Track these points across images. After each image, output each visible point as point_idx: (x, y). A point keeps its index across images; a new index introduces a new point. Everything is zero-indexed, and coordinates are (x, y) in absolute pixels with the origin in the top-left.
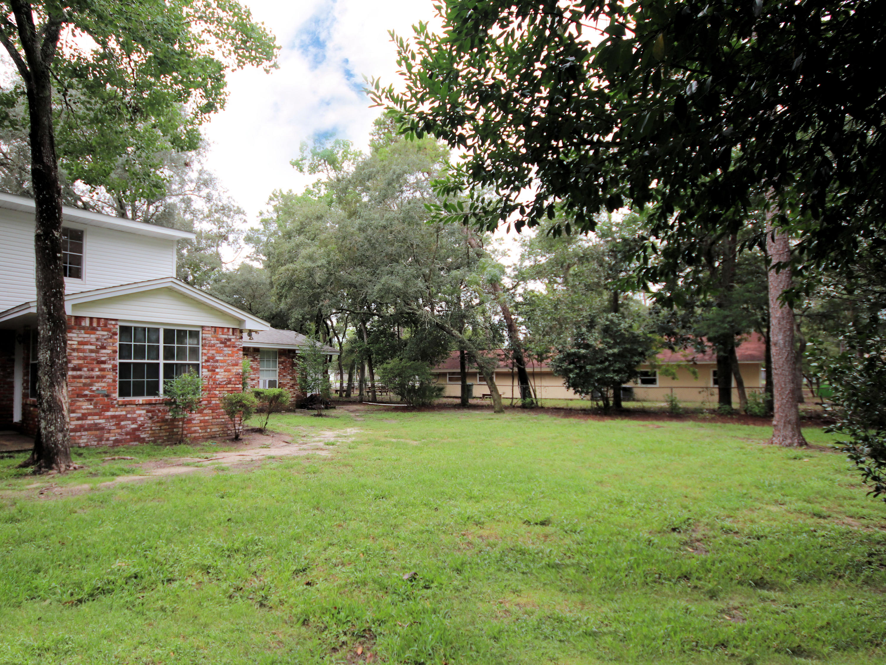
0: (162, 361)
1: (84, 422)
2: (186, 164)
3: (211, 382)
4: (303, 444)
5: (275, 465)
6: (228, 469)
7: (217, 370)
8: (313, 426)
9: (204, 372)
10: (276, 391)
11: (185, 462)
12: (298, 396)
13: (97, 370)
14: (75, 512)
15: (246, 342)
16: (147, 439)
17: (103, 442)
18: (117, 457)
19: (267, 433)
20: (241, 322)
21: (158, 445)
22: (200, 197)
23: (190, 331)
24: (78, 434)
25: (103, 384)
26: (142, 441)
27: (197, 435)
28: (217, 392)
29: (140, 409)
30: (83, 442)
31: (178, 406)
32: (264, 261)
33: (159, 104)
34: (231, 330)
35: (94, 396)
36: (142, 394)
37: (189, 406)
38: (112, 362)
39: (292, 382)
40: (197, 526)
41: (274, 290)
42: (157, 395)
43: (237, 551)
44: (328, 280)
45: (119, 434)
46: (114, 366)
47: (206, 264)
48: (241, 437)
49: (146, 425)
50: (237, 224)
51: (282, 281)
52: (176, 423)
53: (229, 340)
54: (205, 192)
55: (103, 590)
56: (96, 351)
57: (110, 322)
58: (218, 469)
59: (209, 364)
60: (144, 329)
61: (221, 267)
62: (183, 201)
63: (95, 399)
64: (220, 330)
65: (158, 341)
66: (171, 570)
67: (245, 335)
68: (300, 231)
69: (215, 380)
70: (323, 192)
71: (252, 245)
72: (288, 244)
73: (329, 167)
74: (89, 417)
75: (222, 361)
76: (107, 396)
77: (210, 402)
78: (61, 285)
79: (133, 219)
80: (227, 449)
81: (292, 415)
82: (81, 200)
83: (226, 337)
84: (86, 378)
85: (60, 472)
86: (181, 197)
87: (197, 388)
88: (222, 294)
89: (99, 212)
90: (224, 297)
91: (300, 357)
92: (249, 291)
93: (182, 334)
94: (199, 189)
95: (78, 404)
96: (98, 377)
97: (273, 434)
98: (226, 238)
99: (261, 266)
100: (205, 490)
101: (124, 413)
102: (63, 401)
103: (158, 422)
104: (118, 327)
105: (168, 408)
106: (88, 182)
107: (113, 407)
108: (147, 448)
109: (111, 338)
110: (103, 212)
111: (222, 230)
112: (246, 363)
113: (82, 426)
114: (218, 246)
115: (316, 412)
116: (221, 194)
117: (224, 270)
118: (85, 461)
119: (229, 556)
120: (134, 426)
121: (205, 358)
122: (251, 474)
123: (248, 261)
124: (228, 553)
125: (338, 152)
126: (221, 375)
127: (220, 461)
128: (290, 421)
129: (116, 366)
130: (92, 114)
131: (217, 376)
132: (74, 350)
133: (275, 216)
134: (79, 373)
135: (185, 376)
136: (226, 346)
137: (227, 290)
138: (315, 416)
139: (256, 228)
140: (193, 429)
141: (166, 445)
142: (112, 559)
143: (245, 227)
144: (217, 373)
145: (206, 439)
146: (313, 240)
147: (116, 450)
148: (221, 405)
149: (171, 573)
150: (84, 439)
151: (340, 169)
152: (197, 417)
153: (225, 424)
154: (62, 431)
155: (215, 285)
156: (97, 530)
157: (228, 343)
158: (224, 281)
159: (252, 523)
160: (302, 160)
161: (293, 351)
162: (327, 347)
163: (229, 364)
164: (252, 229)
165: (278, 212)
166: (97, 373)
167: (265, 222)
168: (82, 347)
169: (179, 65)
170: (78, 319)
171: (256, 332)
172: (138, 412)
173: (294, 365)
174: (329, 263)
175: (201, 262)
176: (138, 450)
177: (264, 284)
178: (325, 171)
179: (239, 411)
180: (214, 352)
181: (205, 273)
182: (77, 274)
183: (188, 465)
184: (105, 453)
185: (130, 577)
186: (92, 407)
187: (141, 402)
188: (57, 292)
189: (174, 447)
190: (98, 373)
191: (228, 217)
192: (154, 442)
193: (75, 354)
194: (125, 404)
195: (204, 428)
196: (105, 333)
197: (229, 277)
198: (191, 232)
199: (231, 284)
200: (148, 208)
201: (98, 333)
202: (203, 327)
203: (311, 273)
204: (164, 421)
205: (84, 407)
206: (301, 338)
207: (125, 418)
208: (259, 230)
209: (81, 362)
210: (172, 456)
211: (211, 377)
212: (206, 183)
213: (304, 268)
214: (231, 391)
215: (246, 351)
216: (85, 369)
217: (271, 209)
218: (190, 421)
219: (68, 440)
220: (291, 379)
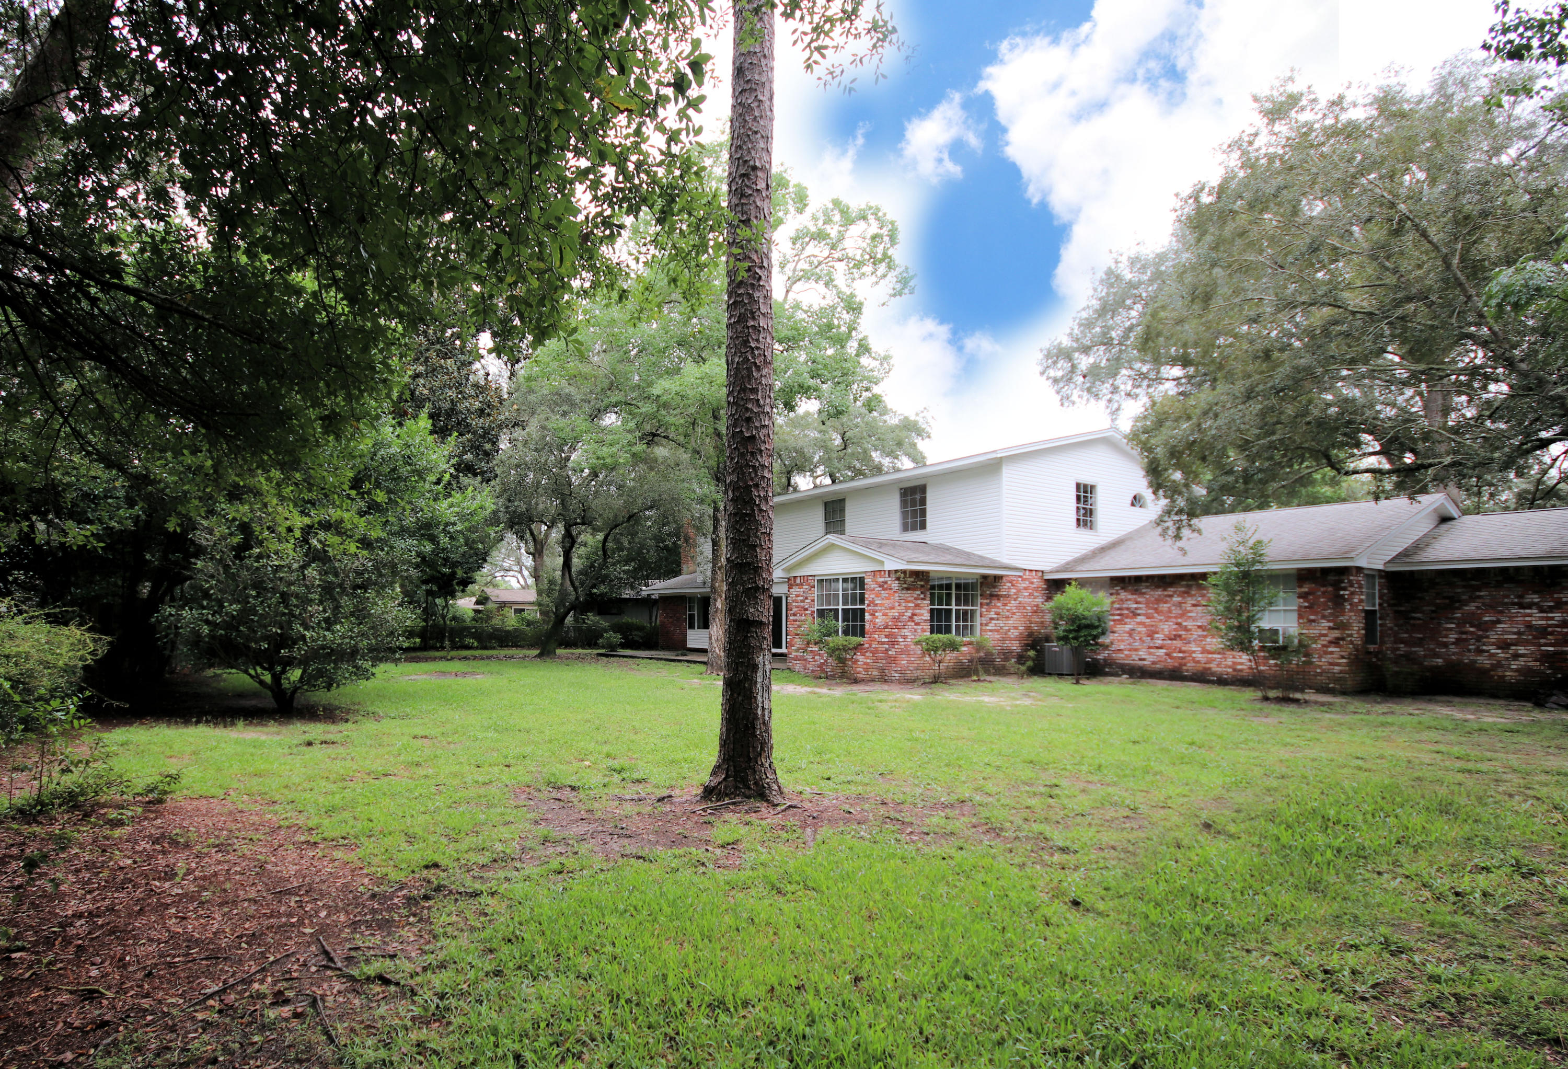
0: (840, 607)
1: (798, 653)
7: (877, 614)
9: (866, 616)
13: (804, 615)
17: (806, 671)
20: (883, 563)
23: (859, 578)
24: (795, 662)
25: (807, 626)
27: (861, 676)
34: (887, 573)
38: (811, 609)
45: (814, 666)
52: (847, 662)
53: (886, 583)
56: (803, 601)
57: (810, 578)
59: (870, 608)
60: (831, 580)
64: (878, 573)
65: (838, 590)
74: (801, 651)
75: (880, 605)
84: (799, 621)
93: (854, 581)
96: (804, 621)
101: (817, 649)
113: (797, 656)
144: (877, 617)
150: (798, 666)
152: (861, 659)
168: (797, 599)
170: (795, 578)
180: (874, 596)
186: (801, 643)
192: (833, 676)
193: (794, 604)
196: (807, 587)
201: (804, 587)
202: (865, 573)
205: (798, 643)
207: (818, 654)
216: (798, 615)
218: (856, 661)
220: (1330, 628)
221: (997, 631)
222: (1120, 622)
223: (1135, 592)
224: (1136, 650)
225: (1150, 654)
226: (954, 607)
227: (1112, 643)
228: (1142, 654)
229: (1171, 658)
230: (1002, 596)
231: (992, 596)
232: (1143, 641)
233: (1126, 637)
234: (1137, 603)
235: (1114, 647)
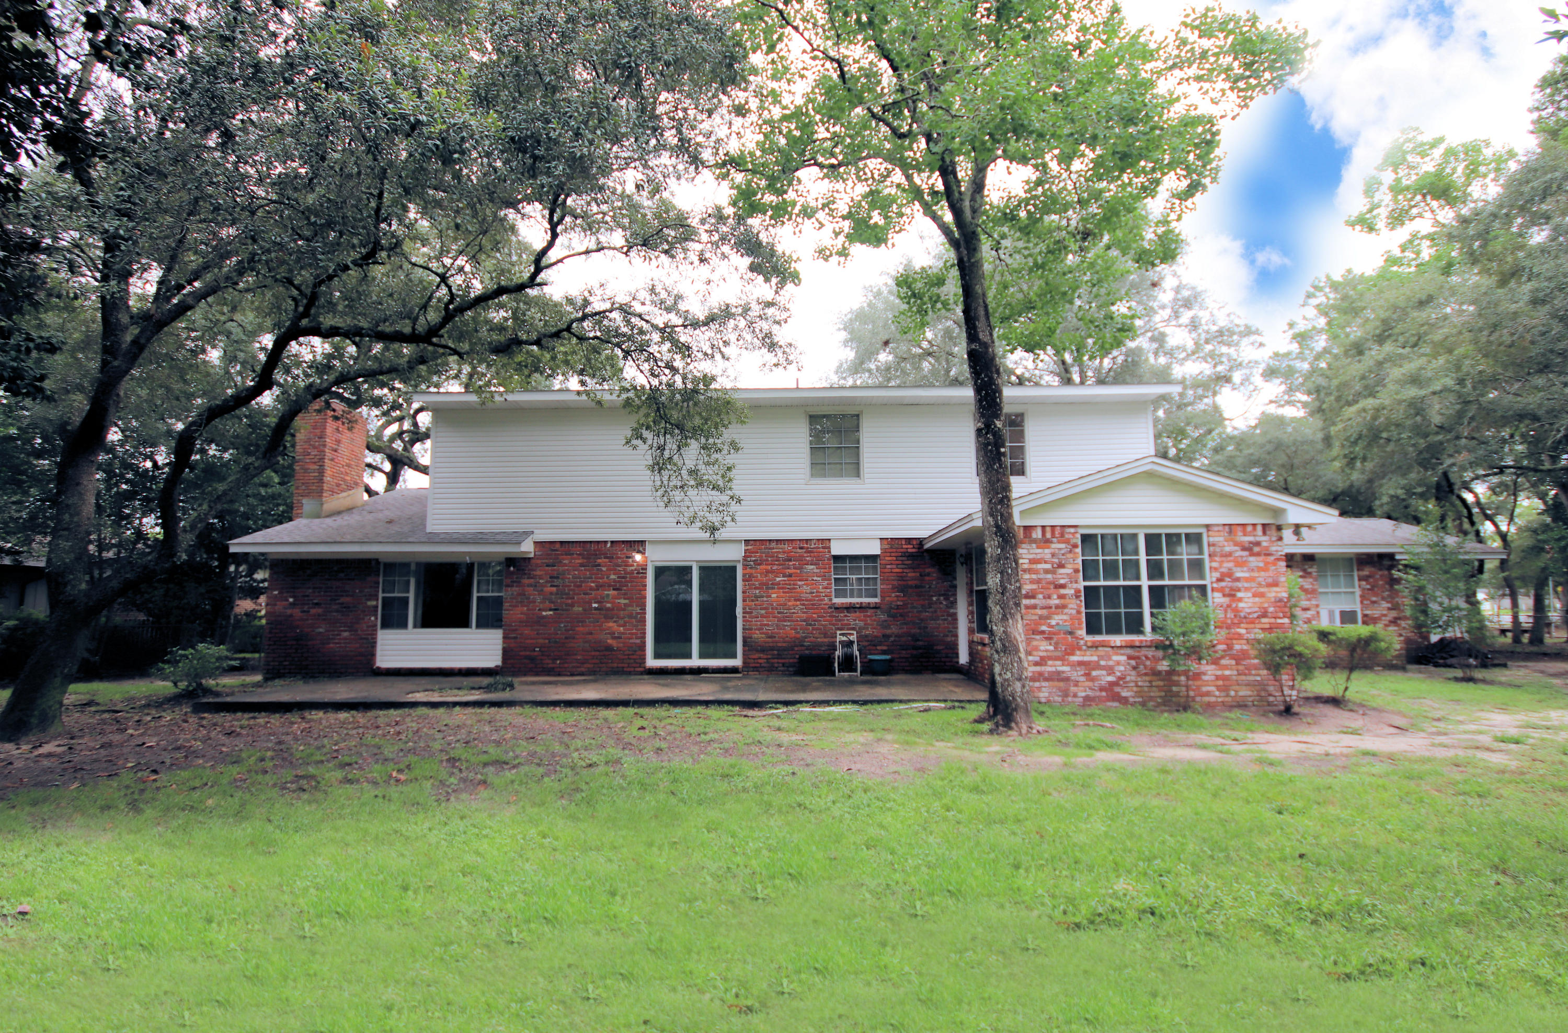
0: (1145, 583)
1: (1043, 669)
2: (1154, 285)
3: (1230, 615)
4: (1439, 734)
5: (1379, 768)
6: (1280, 763)
7: (1239, 595)
8: (1458, 701)
9: (1216, 598)
10: (1360, 630)
11: (1199, 743)
12: (1408, 641)
13: (1055, 596)
14: (1050, 794)
15: (1290, 544)
16: (1131, 700)
17: (1070, 699)
18: (1091, 722)
19: (1350, 706)
20: (1278, 512)
21: (1149, 710)
22: (1180, 326)
23: (1187, 535)
24: (1037, 684)
25: (1065, 617)
26: (1124, 701)
27: (1213, 699)
28: (1243, 631)
29: (1117, 654)
30: (1043, 695)
31: (1176, 652)
32: (1305, 405)
33: (1117, 214)
34: (1259, 528)
35: (1054, 634)
36: (1118, 631)
37: (1195, 652)
38: (1075, 586)
39: (1393, 614)
40: (1242, 854)
41: (1336, 450)
42: (1141, 632)
43: (1330, 916)
44: (1460, 415)
45: (1090, 688)
46: (1077, 591)
47: (1196, 427)
48: (1296, 709)
49: (1128, 678)
50: (1247, 351)
51: (1353, 433)
52: (1175, 678)
53: (1258, 544)
54: (1186, 316)
55: (1107, 919)
56: (1052, 571)
57: (1068, 530)
58: (1261, 762)
59: (1223, 584)
60: (1115, 535)
61: (1225, 427)
62: (1152, 339)
63: (1055, 638)
64: (1239, 528)
65: (1136, 552)
66: (1209, 917)
67: (1287, 534)
68: (1381, 339)
69: (1236, 611)
70: (1427, 252)
71: (1278, 381)
72: (1358, 366)
73: (1435, 204)
74: (1050, 663)
75: (1247, 580)
76: (1071, 633)
77: (1230, 647)
78: (1007, 488)
79: (1082, 383)
80: (1271, 727)
81: (1399, 675)
82: (1014, 374)
83: (1251, 539)
84: (1042, 608)
85: (1021, 734)
86: (1149, 334)
87: (1207, 624)
88: (1230, 470)
89: (1037, 384)
90: (1234, 474)
91: (1406, 566)
92: (1283, 458)
93: (1173, 539)
94: (1176, 315)
95: (1035, 643)
96: (1057, 607)
97: (1361, 708)
98: (1227, 380)
99: (1300, 413)
100: (1245, 794)
101: (1095, 658)
102: (1019, 639)
103: (1146, 674)
104: (1079, 536)
105: (1160, 654)
106: (1029, 349)
107: (1080, 649)
108: (1134, 713)
109: (1070, 552)
110: (1043, 382)
111: (1220, 368)
112: (1291, 580)
113: (1041, 674)
114: (1215, 394)
115: (1459, 673)
116: (1215, 312)
117: (1229, 430)
118: (1049, 723)
119: (1314, 922)
120: (1111, 678)
121: (1216, 575)
122: (1330, 780)
123: (1272, 409)
124: (1311, 916)
125: (1454, 170)
126: (1247, 603)
127: (1262, 747)
128: (1400, 687)
129: (1079, 591)
130: (1030, 262)
131: (1241, 605)
132: (1024, 571)
133: (1322, 322)
134: (1032, 601)
135: (1185, 604)
136: (1252, 554)
137: (1239, 461)
138: (1457, 679)
139: (1283, 350)
140: (1204, 689)
141: (1162, 712)
142: (1112, 875)
143: (1263, 355)
144: (1240, 600)
145: (1231, 707)
146: (1415, 345)
147: (1089, 711)
148: (1253, 653)
149: (1209, 922)
150: (1045, 691)
151: (1465, 198)
152: (1209, 671)
153: (1261, 686)
154: (1020, 679)
155: (1218, 457)
156: (1083, 826)
157: (1256, 549)
158: (1230, 448)
159: (1350, 870)
160: (1370, 211)
161: (1391, 556)
162: (1471, 545)
163: (1260, 585)
164: (1276, 355)
165: (1326, 314)
166: (1055, 601)
167: (1302, 338)
168: (1034, 566)
169: (1147, 148)
170: (1028, 529)
171: (1309, 527)
172: (1115, 658)
173: (1394, 581)
174: (1461, 382)
175: (1188, 424)
176: (1120, 715)
177: (1312, 442)
178: (1428, 215)
179: (1288, 664)
180: (1231, 565)
181: (1197, 441)
182: (1020, 471)
183: (1204, 747)
184: (1074, 714)
185: (1144, 911)
186: (1051, 648)
187: (1118, 644)
188: (1004, 497)
189: (1176, 715)
190: (1057, 602)
191: (1229, 345)
192: (1143, 704)
193: (1027, 576)
194: (1095, 646)
195: (1225, 689)
196: (1063, 546)
197: (1240, 441)
198: (1169, 382)
199: (1246, 452)
200: (1101, 362)
201: (1053, 546)
202: (1208, 527)
203: (1417, 408)
204: (1156, 673)
205: (1042, 648)
206: (1408, 532)
207: (1097, 666)
208: (1288, 354)
209: (1034, 587)
210: (1175, 730)
211: (1229, 606)
212: (1187, 304)
213: (1400, 402)
214: (1270, 630)
215: (1291, 560)
216: (1041, 596)
217: (1311, 312)
218: (1197, 676)
219: (1028, 692)
220: (1389, 609)
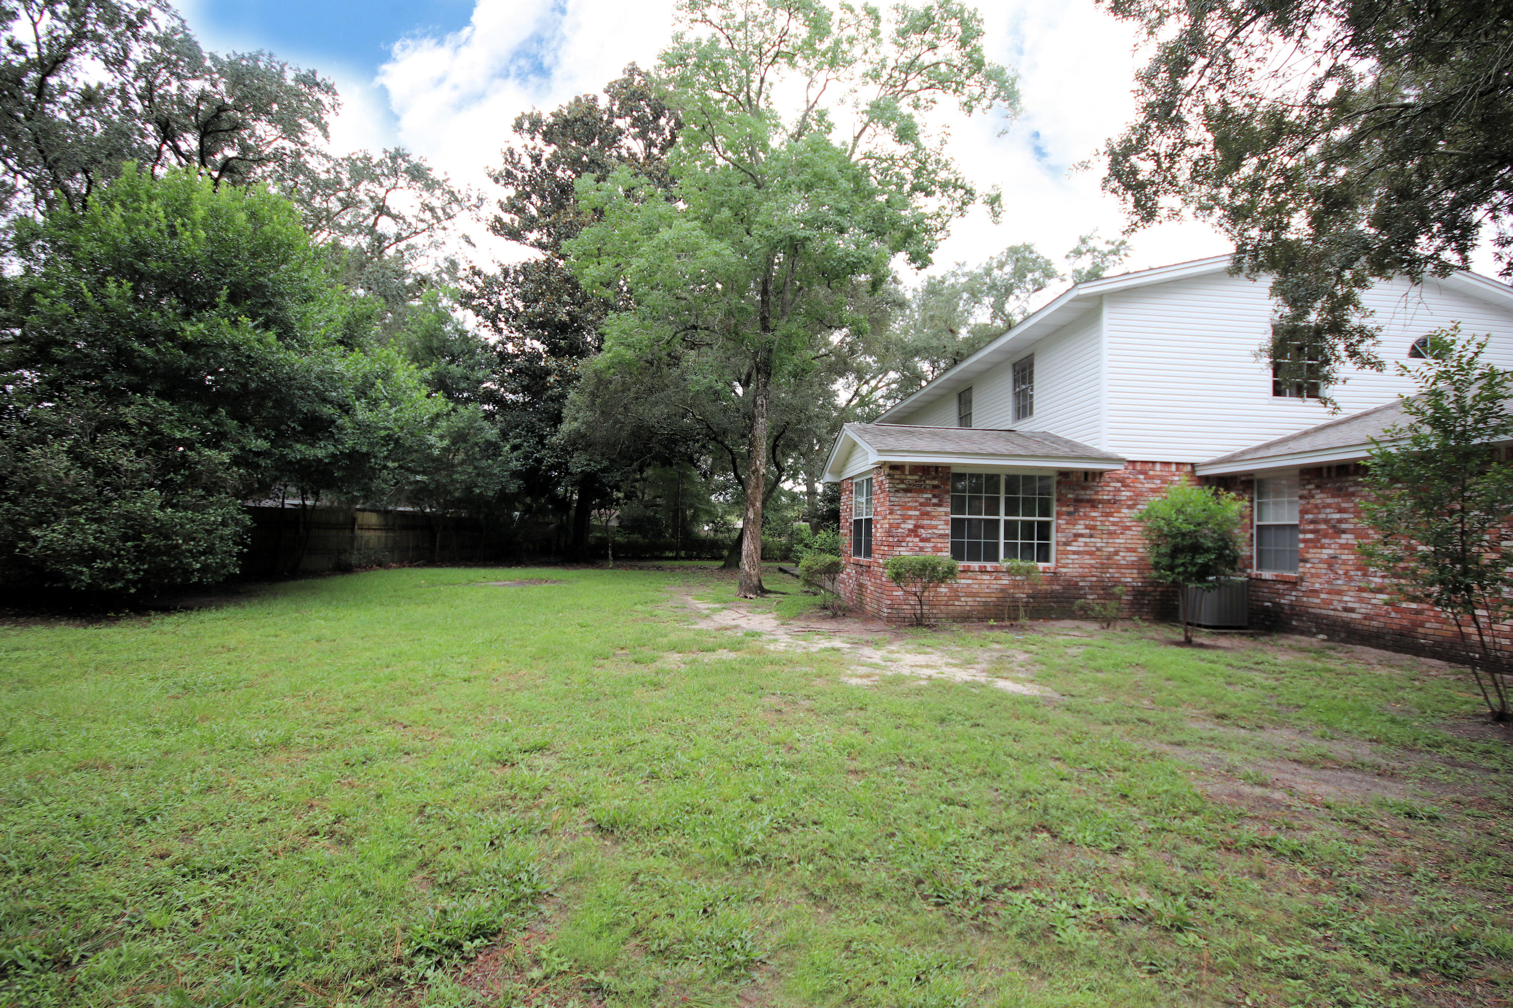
221: (1090, 553)
222: (1315, 544)
223: (1340, 492)
224: (1340, 593)
225: (1361, 600)
226: (1002, 517)
227: (1302, 579)
228: (1349, 599)
229: (1398, 610)
230: (1101, 501)
231: (1078, 502)
232: (1350, 579)
233: (1323, 568)
234: (1341, 511)
235: (1305, 586)
